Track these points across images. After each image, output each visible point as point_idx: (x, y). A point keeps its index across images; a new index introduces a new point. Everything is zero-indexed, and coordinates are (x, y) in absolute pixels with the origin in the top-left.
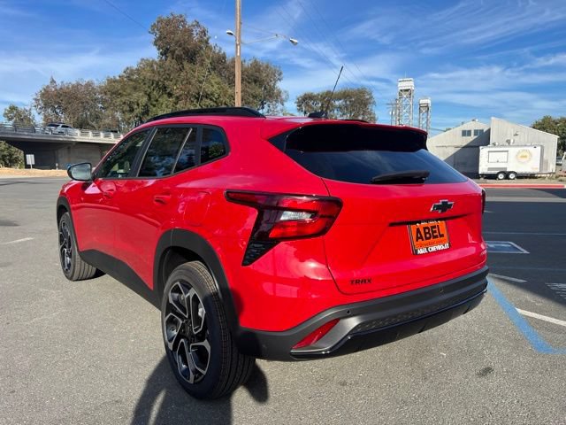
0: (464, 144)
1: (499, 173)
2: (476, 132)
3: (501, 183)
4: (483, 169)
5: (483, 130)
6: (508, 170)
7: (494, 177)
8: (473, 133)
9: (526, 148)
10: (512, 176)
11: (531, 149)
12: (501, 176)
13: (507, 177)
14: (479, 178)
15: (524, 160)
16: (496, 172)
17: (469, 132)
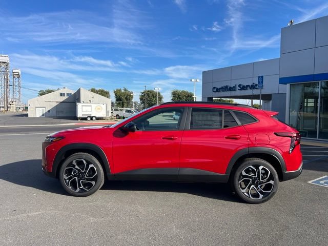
0: (62, 101)
1: (87, 117)
2: (68, 94)
3: (89, 122)
4: (79, 115)
5: (71, 94)
6: (92, 115)
7: (85, 119)
8: (66, 94)
9: (99, 105)
10: (94, 119)
11: (102, 105)
12: (89, 119)
13: (92, 119)
14: (78, 120)
15: (99, 110)
16: (86, 117)
17: (64, 94)
